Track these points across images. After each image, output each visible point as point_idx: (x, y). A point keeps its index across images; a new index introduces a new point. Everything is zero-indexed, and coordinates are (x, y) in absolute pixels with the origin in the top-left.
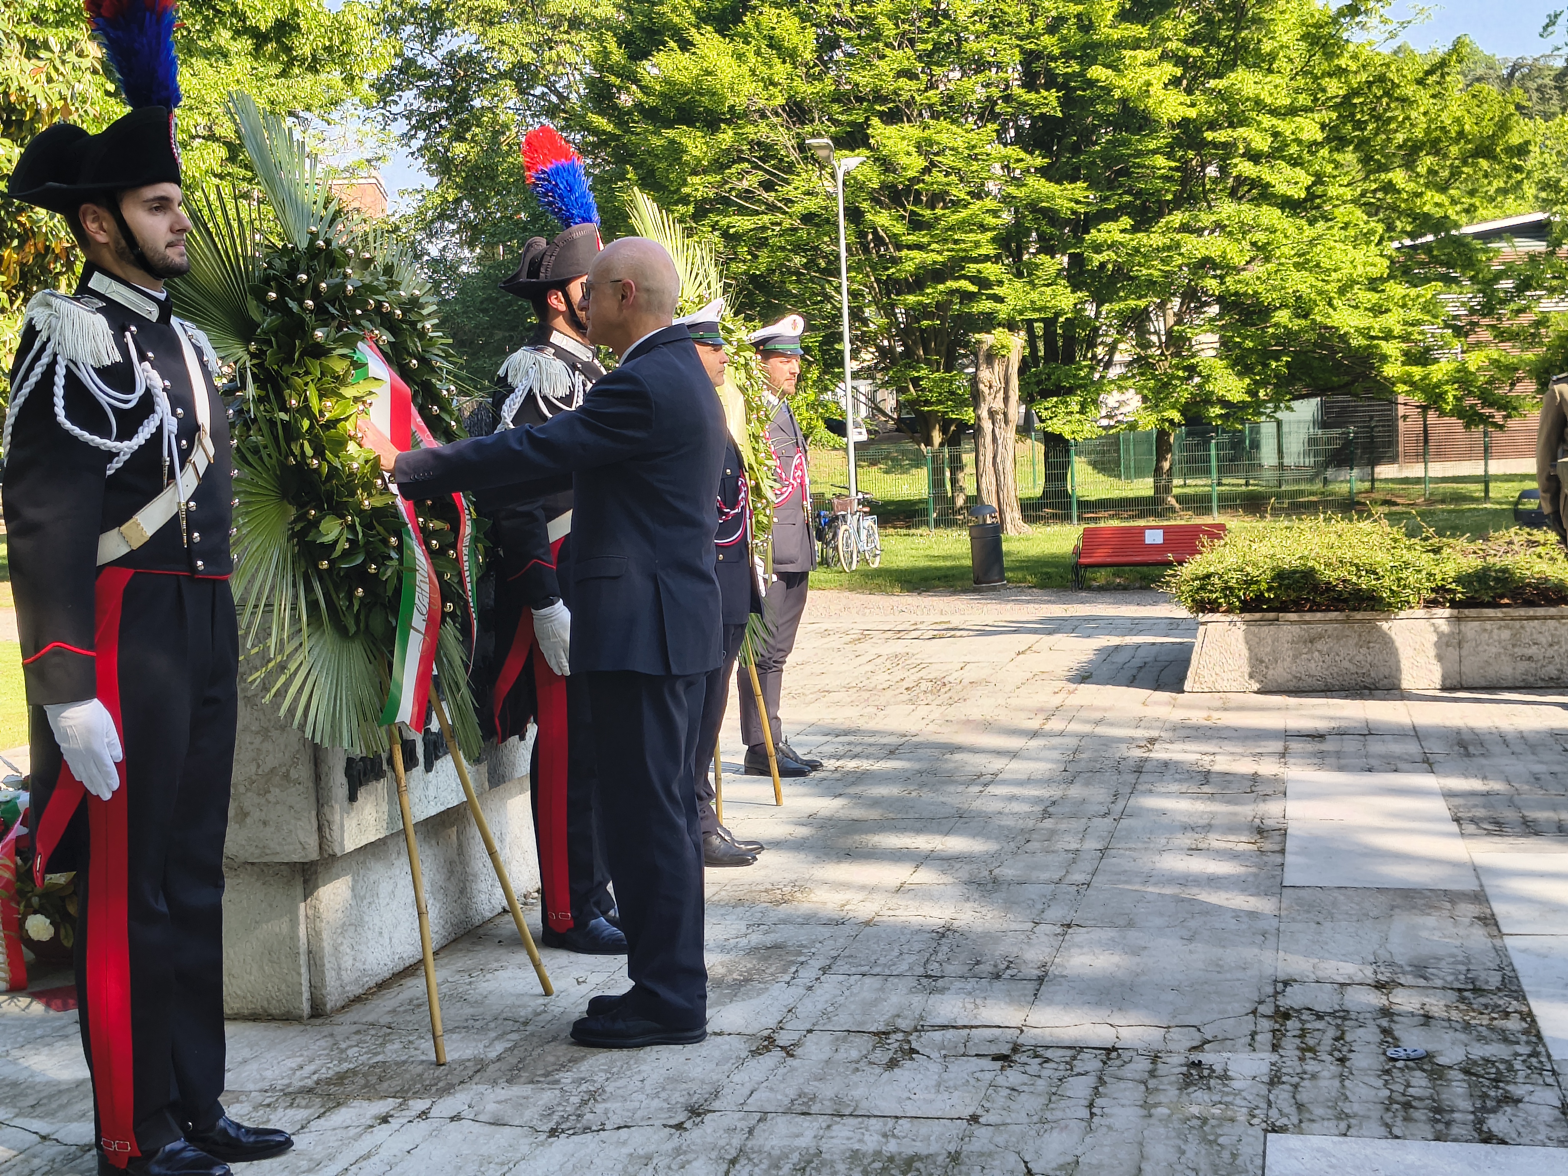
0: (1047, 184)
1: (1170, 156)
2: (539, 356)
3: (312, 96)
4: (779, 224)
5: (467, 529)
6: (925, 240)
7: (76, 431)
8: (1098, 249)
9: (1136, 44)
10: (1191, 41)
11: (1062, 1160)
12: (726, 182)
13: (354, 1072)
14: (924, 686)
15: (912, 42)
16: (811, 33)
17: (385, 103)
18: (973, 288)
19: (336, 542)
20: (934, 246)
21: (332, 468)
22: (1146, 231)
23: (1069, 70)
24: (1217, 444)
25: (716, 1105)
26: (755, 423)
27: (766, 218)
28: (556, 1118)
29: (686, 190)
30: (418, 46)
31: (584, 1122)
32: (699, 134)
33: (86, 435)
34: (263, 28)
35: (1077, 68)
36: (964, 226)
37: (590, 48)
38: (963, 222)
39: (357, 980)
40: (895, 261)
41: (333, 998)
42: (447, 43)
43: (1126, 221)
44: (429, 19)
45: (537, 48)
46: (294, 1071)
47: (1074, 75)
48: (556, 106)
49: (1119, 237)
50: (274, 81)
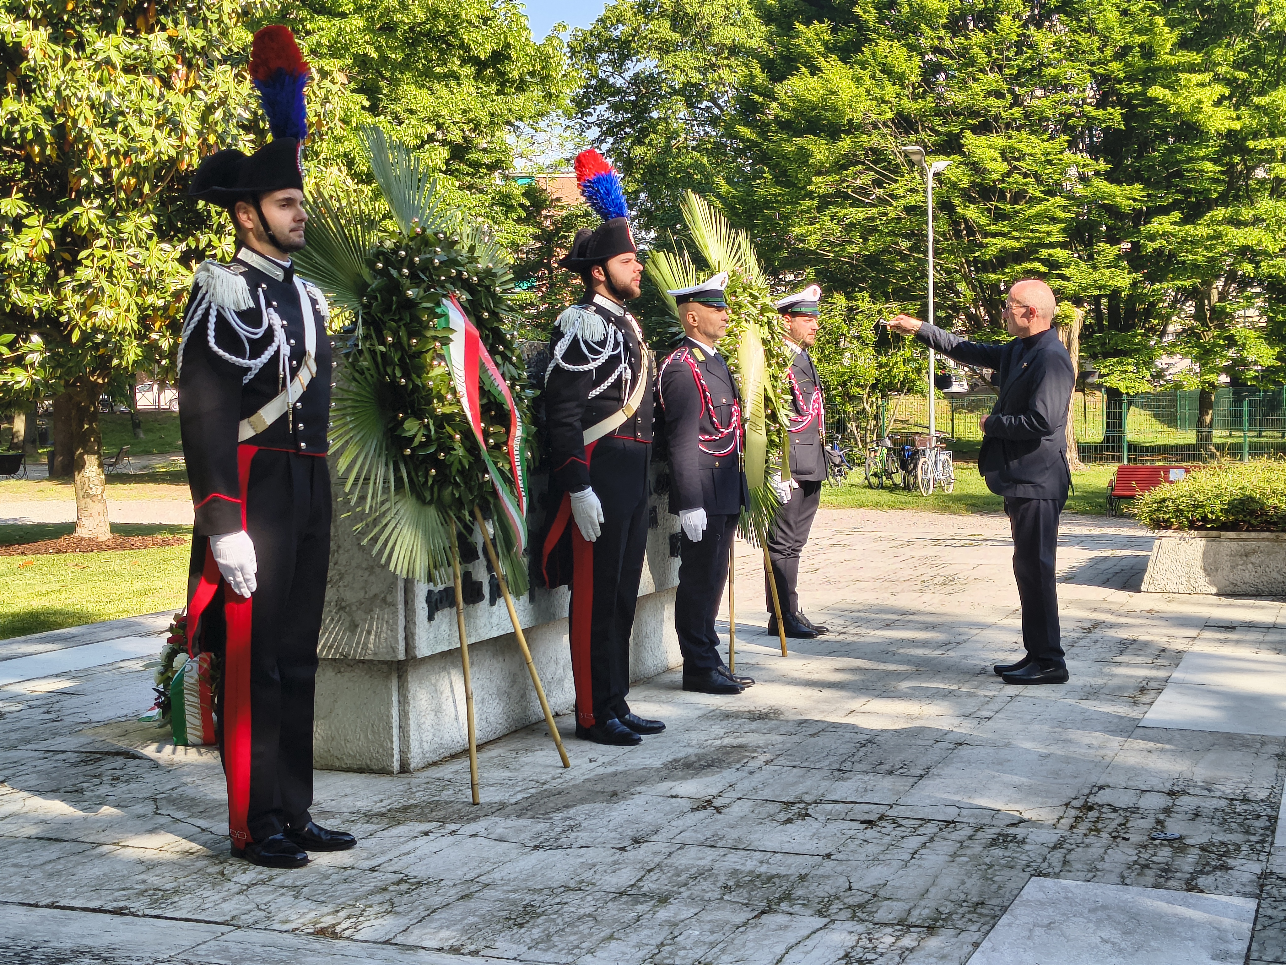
0: (1109, 185)
1: (1215, 162)
2: (583, 312)
3: (525, 108)
4: (886, 214)
5: (518, 432)
6: (1005, 230)
7: (221, 352)
8: (1152, 238)
9: (1192, 69)
10: (1237, 66)
11: (876, 883)
12: (844, 181)
13: (416, 806)
14: (939, 579)
15: (1000, 68)
16: (917, 61)
17: (582, 114)
18: (1044, 269)
19: (415, 436)
20: (1015, 234)
21: (416, 387)
22: (1193, 223)
23: (1132, 90)
24: (1249, 401)
25: (654, 838)
26: (774, 367)
27: (875, 210)
28: (541, 839)
29: (810, 188)
30: (610, 69)
31: (559, 843)
32: (823, 142)
33: (227, 355)
34: (482, 58)
35: (1139, 89)
36: (1041, 218)
37: (742, 71)
38: (1038, 215)
39: (434, 751)
40: (981, 246)
41: (415, 759)
42: (632, 68)
43: (1176, 215)
44: (619, 47)
45: (704, 71)
46: (376, 802)
47: (1137, 94)
48: (718, 117)
49: (1169, 228)
50: (495, 97)
